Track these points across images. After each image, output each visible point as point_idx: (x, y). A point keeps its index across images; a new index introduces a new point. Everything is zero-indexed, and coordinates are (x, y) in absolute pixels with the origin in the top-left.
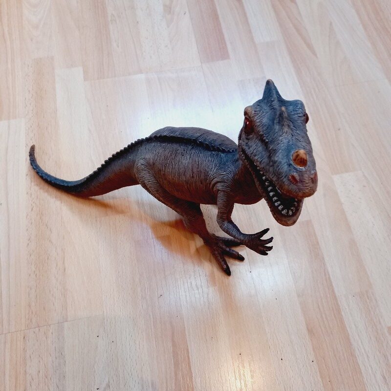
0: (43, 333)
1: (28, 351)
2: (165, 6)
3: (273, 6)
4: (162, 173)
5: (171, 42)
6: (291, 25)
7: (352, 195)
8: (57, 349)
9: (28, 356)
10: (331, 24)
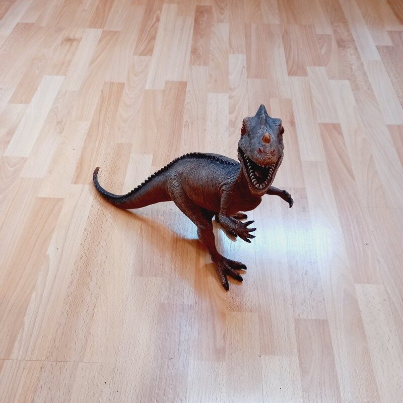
0: (59, 368)
1: (41, 381)
2: (231, 121)
3: (322, 135)
4: (187, 179)
5: (229, 148)
6: (335, 152)
7: (372, 305)
8: (66, 386)
9: (40, 386)
10: (372, 156)
